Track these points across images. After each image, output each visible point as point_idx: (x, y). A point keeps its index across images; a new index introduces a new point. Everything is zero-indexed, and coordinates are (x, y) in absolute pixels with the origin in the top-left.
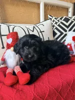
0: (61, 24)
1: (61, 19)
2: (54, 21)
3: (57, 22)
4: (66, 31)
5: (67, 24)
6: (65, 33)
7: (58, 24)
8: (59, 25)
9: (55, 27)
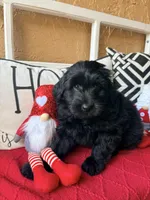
0: (130, 69)
1: (131, 57)
2: (116, 61)
4: (139, 82)
5: (143, 69)
6: (136, 86)
8: (126, 70)
9: (118, 73)
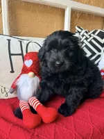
0: (93, 41)
1: (94, 33)
3: (88, 37)
4: (99, 51)
5: (102, 41)
7: (89, 40)
9: (84, 45)
